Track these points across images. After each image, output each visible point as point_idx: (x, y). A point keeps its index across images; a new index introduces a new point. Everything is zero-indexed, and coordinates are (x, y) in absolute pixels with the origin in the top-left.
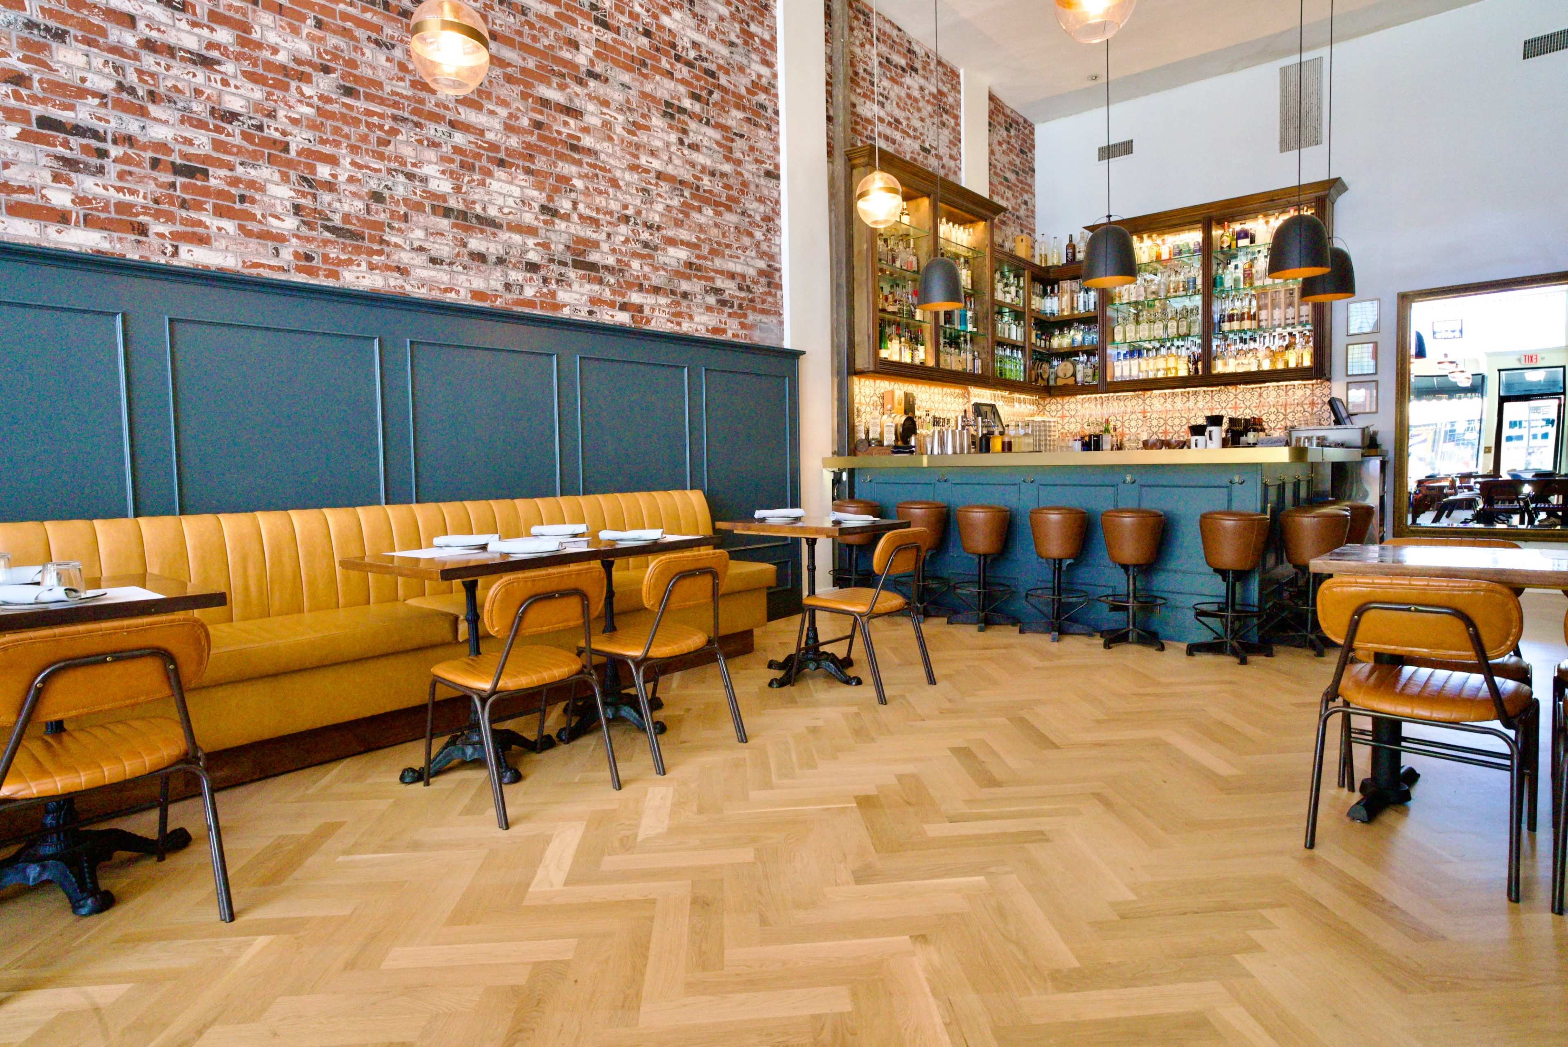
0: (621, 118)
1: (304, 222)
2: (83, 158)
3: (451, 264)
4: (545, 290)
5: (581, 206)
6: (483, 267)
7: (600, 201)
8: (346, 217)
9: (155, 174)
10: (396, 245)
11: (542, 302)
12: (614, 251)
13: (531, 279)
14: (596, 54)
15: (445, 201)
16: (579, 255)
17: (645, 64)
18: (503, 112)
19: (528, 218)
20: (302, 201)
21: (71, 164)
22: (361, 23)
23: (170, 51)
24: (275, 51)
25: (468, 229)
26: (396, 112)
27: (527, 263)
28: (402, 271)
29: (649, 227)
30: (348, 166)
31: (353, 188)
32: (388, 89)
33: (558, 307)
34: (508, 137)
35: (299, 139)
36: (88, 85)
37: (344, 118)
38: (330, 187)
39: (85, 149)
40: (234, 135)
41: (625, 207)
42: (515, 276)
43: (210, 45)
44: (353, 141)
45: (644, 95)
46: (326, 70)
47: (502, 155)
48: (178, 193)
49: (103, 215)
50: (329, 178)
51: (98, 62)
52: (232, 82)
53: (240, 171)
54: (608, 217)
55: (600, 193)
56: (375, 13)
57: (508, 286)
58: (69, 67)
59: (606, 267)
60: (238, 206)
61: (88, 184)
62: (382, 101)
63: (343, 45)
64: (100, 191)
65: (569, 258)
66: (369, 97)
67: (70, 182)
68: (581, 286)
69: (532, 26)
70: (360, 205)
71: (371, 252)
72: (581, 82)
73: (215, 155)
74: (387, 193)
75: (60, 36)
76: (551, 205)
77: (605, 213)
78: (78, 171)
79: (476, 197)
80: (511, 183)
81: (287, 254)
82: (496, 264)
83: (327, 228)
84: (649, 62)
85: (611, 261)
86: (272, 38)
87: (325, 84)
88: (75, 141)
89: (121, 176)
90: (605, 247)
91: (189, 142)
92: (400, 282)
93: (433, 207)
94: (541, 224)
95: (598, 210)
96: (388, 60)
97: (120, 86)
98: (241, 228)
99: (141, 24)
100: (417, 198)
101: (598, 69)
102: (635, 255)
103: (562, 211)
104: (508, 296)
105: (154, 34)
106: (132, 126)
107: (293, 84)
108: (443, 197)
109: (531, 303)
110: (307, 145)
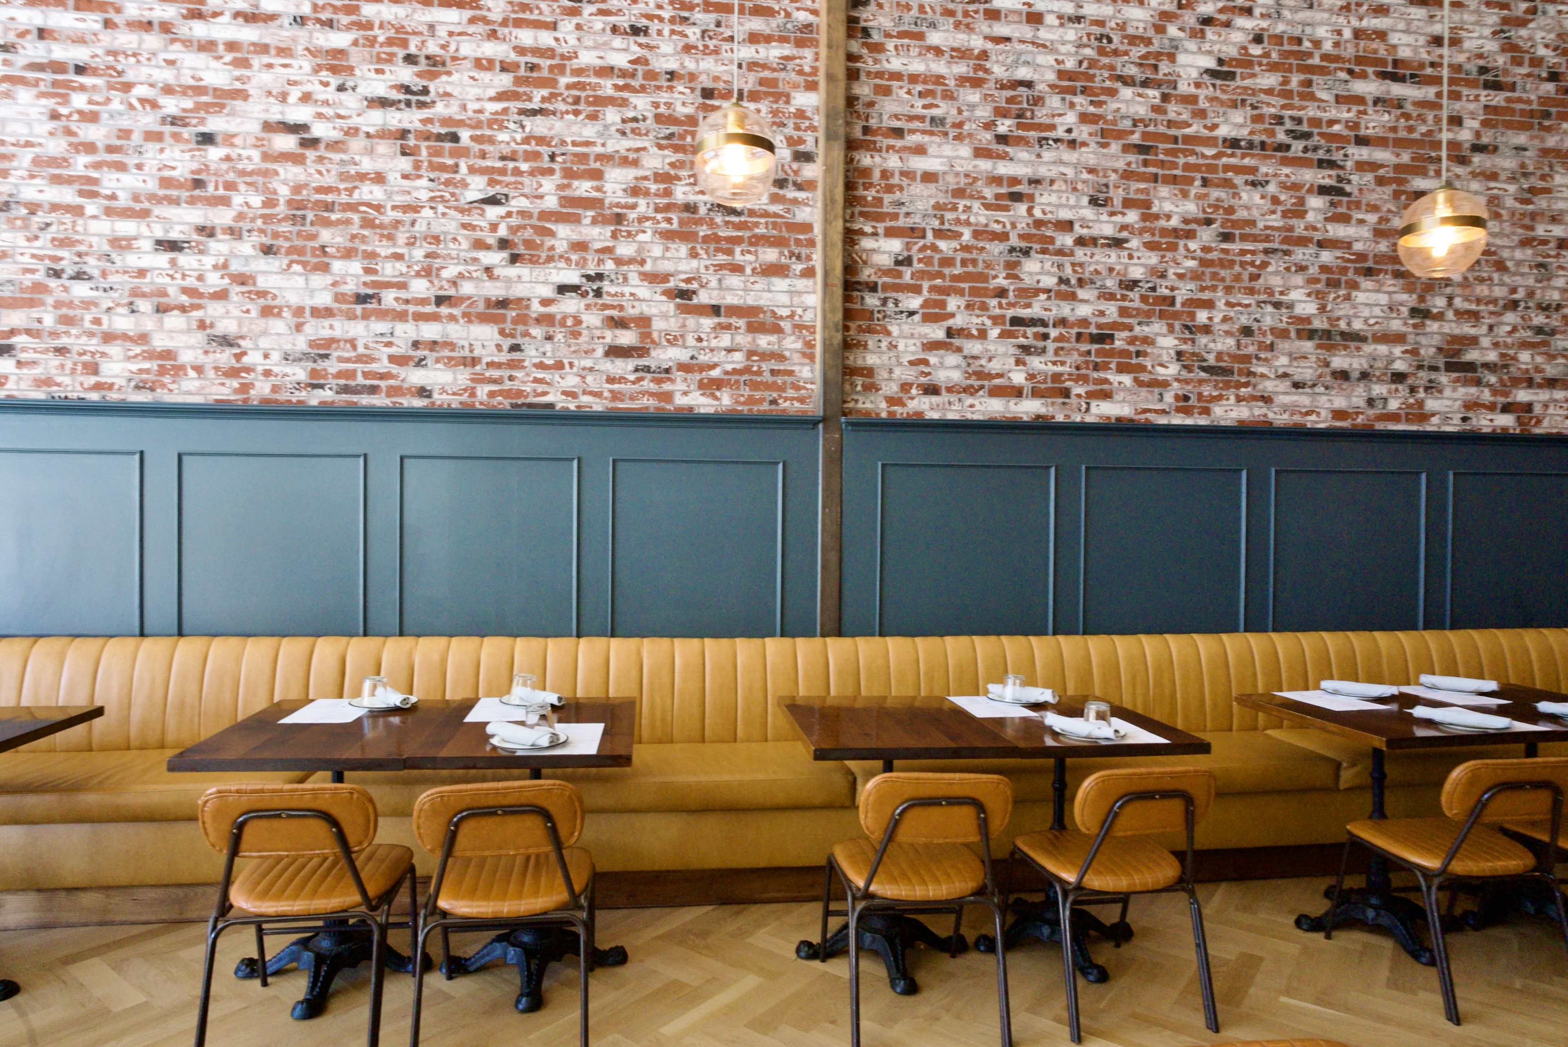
0: (1512, 188)
1: (1184, 367)
2: (1035, 343)
3: (1314, 385)
4: (1412, 401)
5: (1458, 302)
6: (1345, 385)
7: (1482, 290)
8: (1219, 356)
9: (1078, 346)
10: (1263, 376)
11: (1407, 414)
12: (1496, 345)
13: (1397, 390)
14: (1485, 123)
15: (1310, 323)
16: (1452, 357)
17: (1547, 115)
18: (1372, 218)
19: (1396, 325)
20: (1184, 347)
21: (1026, 349)
22: (1239, 170)
23: (1093, 241)
24: (1168, 217)
25: (1331, 348)
26: (1267, 245)
27: (1393, 374)
28: (1267, 400)
29: (1544, 308)
30: (1223, 307)
31: (1226, 327)
32: (1261, 225)
33: (1424, 417)
34: (1377, 243)
35: (1184, 291)
36: (1041, 285)
37: (1222, 263)
38: (1206, 329)
39: (1036, 336)
40: (1134, 299)
41: (1514, 290)
42: (1379, 390)
43: (1124, 227)
44: (1228, 283)
45: (1545, 152)
46: (1209, 222)
47: (1370, 264)
48: (1093, 358)
49: (1043, 386)
50: (1206, 321)
51: (1047, 265)
52: (1136, 254)
53: (1137, 329)
54: (1491, 308)
55: (1482, 280)
56: (1252, 156)
57: (1371, 402)
58: (1031, 274)
59: (1486, 365)
60: (1134, 361)
61: (1036, 363)
62: (1255, 238)
63: (1223, 195)
64: (1043, 366)
65: (1441, 362)
66: (1244, 238)
67: (1024, 364)
68: (1454, 390)
69: (1407, 116)
70: (1231, 342)
71: (1239, 385)
72: (1463, 161)
73: (1120, 320)
74: (1255, 326)
75: (1026, 253)
76: (1423, 306)
77: (1487, 304)
78: (1030, 354)
79: (1341, 313)
80: (1378, 291)
81: (1169, 397)
82: (1359, 380)
83: (1203, 369)
84: (1553, 110)
85: (1492, 356)
86: (1168, 207)
87: (1206, 235)
88: (1030, 331)
89: (1056, 352)
90: (1485, 342)
91: (1102, 313)
92: (1264, 411)
93: (1298, 331)
94: (1410, 329)
95: (1478, 301)
96: (1263, 197)
97: (1062, 281)
98: (1136, 380)
99: (1077, 227)
100: (1284, 325)
101: (1485, 140)
102: (1525, 345)
103: (1435, 311)
104: (1371, 412)
105: (1085, 232)
106: (1065, 310)
107: (1181, 243)
108: (1308, 320)
109: (1394, 417)
110: (1190, 295)
